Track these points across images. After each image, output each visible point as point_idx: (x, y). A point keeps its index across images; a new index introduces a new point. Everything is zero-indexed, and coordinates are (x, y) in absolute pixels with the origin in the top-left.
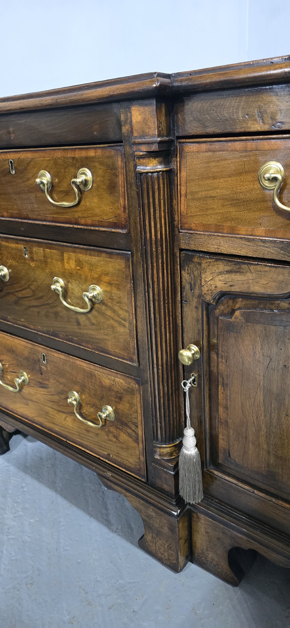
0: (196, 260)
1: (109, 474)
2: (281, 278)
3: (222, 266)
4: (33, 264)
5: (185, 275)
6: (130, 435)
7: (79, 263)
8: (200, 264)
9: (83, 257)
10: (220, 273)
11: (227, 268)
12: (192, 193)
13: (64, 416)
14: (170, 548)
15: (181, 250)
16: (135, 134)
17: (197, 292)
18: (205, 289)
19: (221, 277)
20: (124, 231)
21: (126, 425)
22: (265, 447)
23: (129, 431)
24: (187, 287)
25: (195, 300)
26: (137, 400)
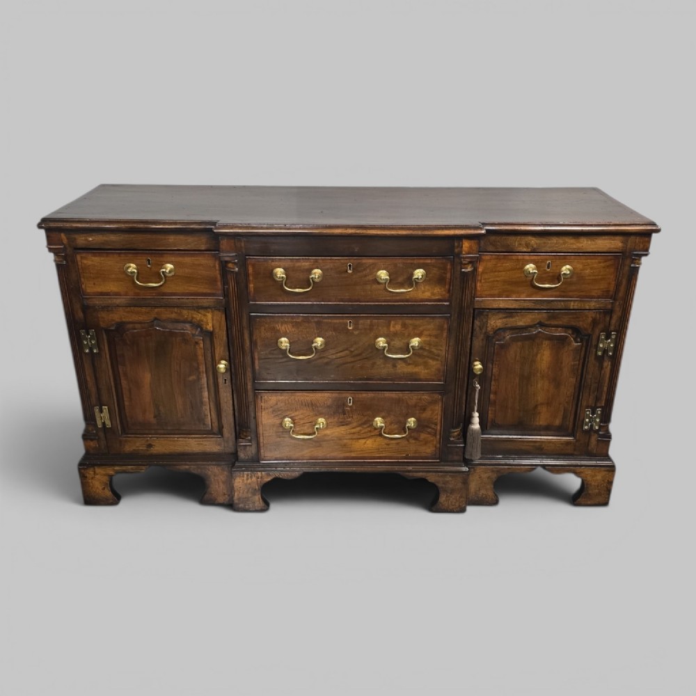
0: (485, 313)
1: (410, 468)
2: (533, 317)
3: (501, 315)
4: (356, 333)
5: (477, 323)
6: (429, 433)
7: (404, 325)
8: (487, 315)
9: (408, 322)
10: (500, 319)
11: (504, 316)
12: (485, 279)
13: (363, 441)
14: (461, 497)
15: (474, 309)
16: (464, 253)
17: (484, 331)
18: (489, 329)
19: (500, 321)
20: (448, 303)
21: (427, 427)
22: (518, 408)
23: (429, 430)
24: (478, 329)
25: (482, 336)
26: (438, 408)
